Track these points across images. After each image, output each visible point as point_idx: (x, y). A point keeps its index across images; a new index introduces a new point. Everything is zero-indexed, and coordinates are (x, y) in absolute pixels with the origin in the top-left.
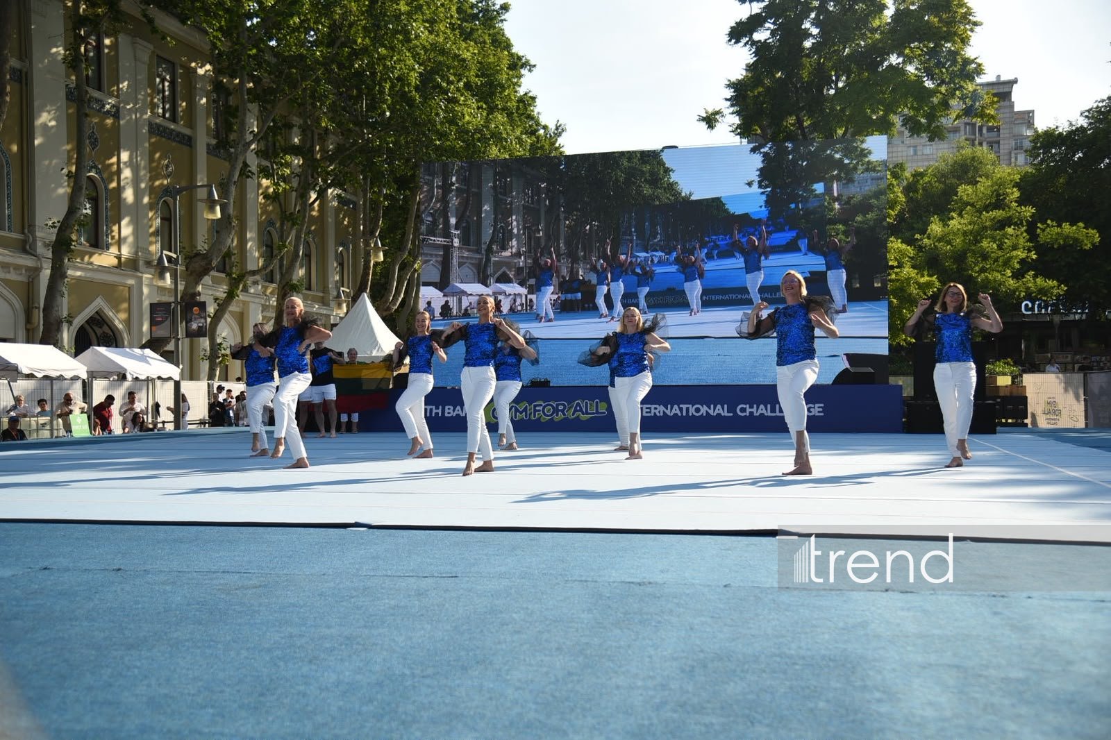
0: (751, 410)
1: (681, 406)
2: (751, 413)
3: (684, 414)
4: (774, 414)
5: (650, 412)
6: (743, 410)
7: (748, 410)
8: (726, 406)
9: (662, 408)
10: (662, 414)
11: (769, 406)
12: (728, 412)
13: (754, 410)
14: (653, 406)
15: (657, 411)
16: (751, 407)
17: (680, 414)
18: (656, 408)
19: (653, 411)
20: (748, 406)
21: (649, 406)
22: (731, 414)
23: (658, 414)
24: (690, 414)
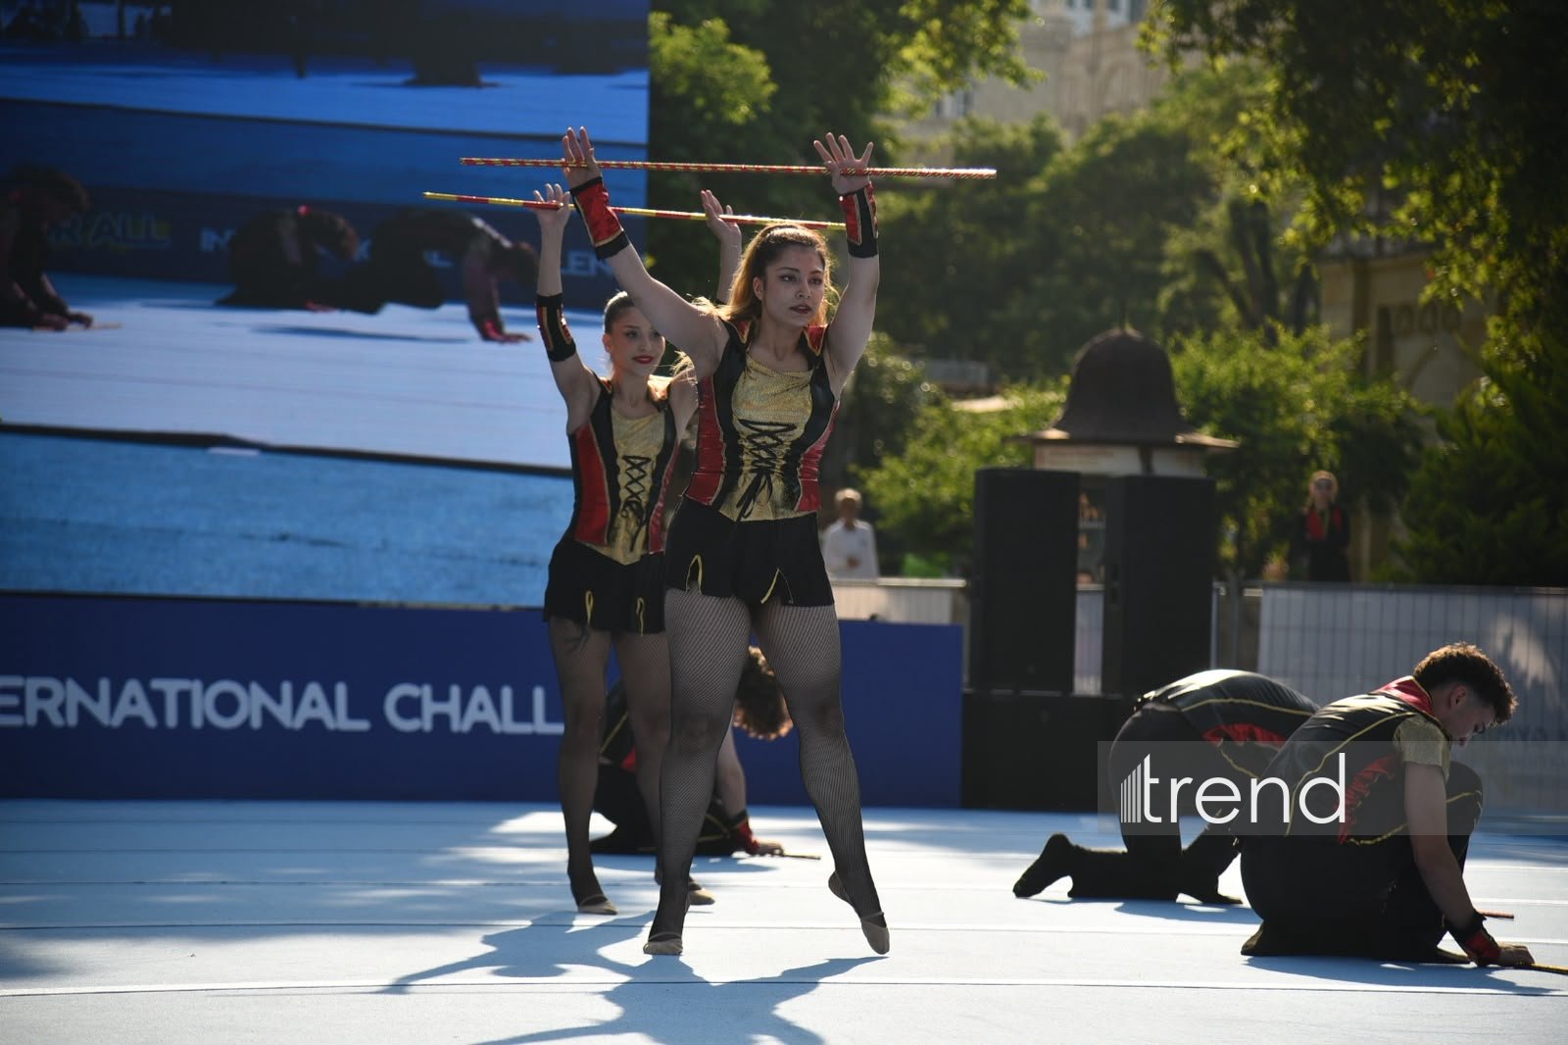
0: (441, 708)
1: (157, 684)
2: (441, 720)
3: (172, 720)
4: (524, 728)
5: (20, 710)
6: (411, 708)
7: (430, 708)
8: (341, 690)
9: (75, 693)
10: (72, 719)
11: (507, 693)
12: (352, 714)
13: (452, 707)
14: (33, 685)
15: (50, 707)
16: (441, 696)
17: (151, 721)
18: (45, 694)
19: (33, 705)
20: (426, 691)
21: (15, 681)
22: (363, 725)
23: (56, 720)
24: (197, 722)
